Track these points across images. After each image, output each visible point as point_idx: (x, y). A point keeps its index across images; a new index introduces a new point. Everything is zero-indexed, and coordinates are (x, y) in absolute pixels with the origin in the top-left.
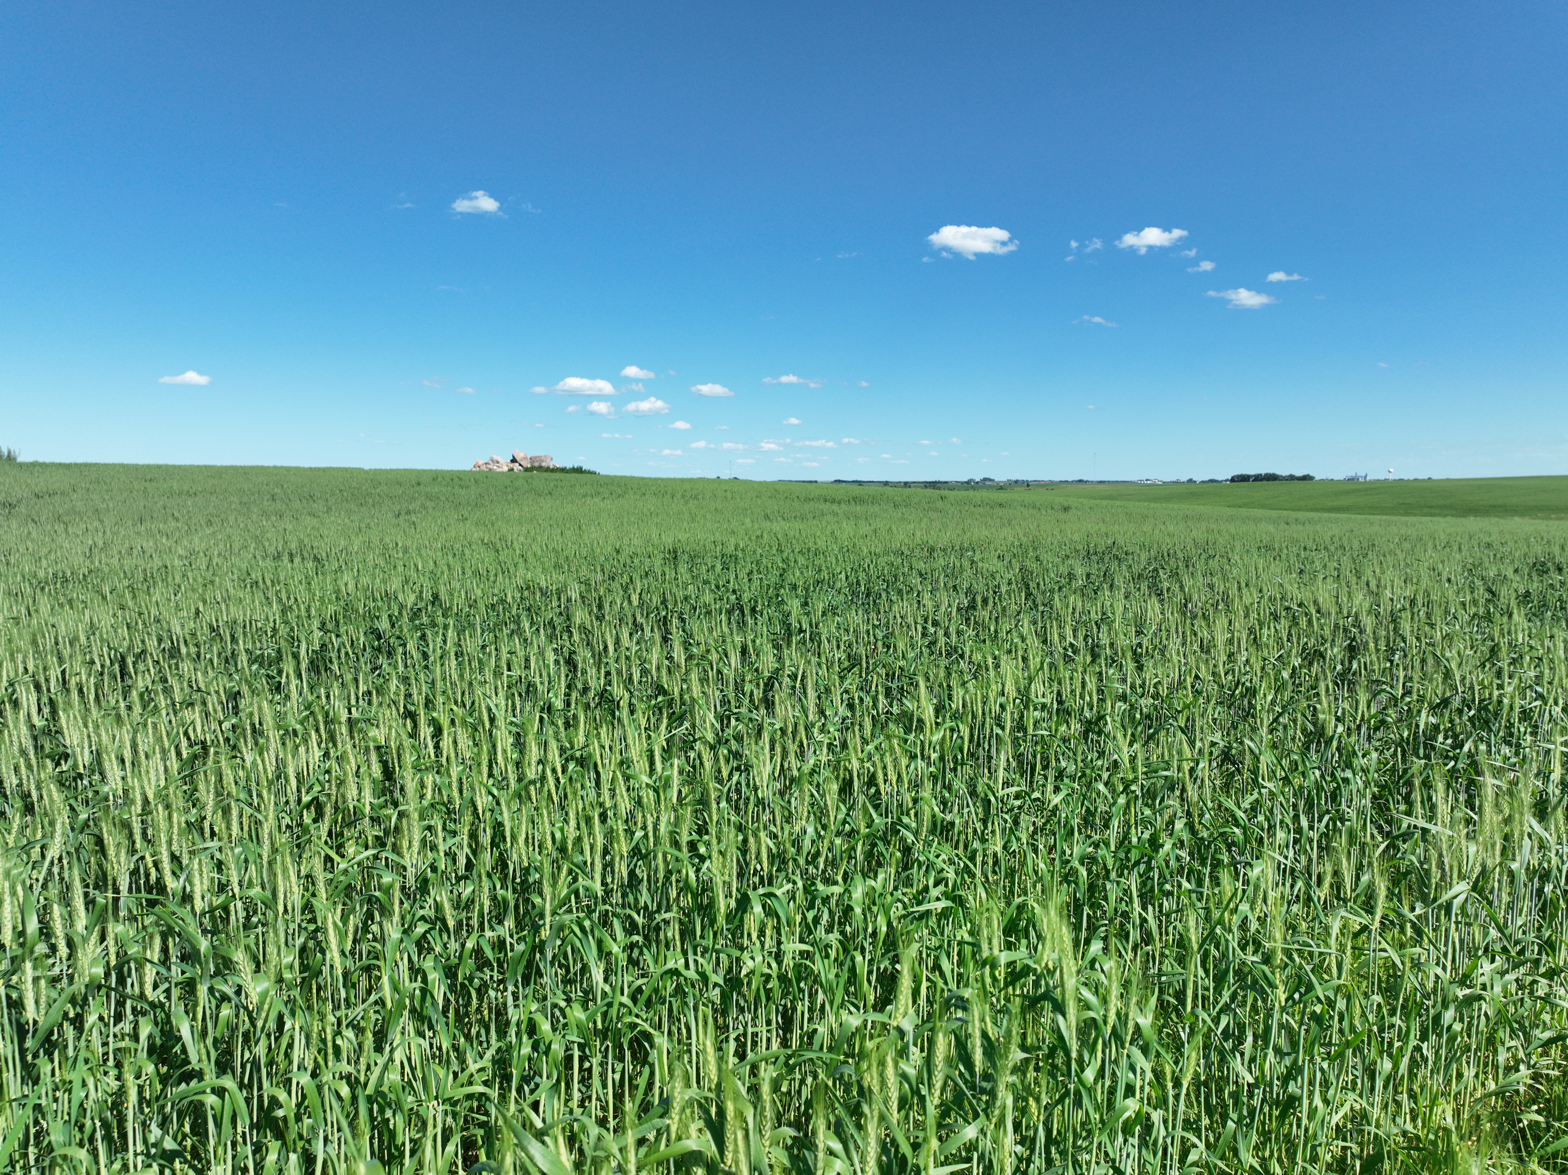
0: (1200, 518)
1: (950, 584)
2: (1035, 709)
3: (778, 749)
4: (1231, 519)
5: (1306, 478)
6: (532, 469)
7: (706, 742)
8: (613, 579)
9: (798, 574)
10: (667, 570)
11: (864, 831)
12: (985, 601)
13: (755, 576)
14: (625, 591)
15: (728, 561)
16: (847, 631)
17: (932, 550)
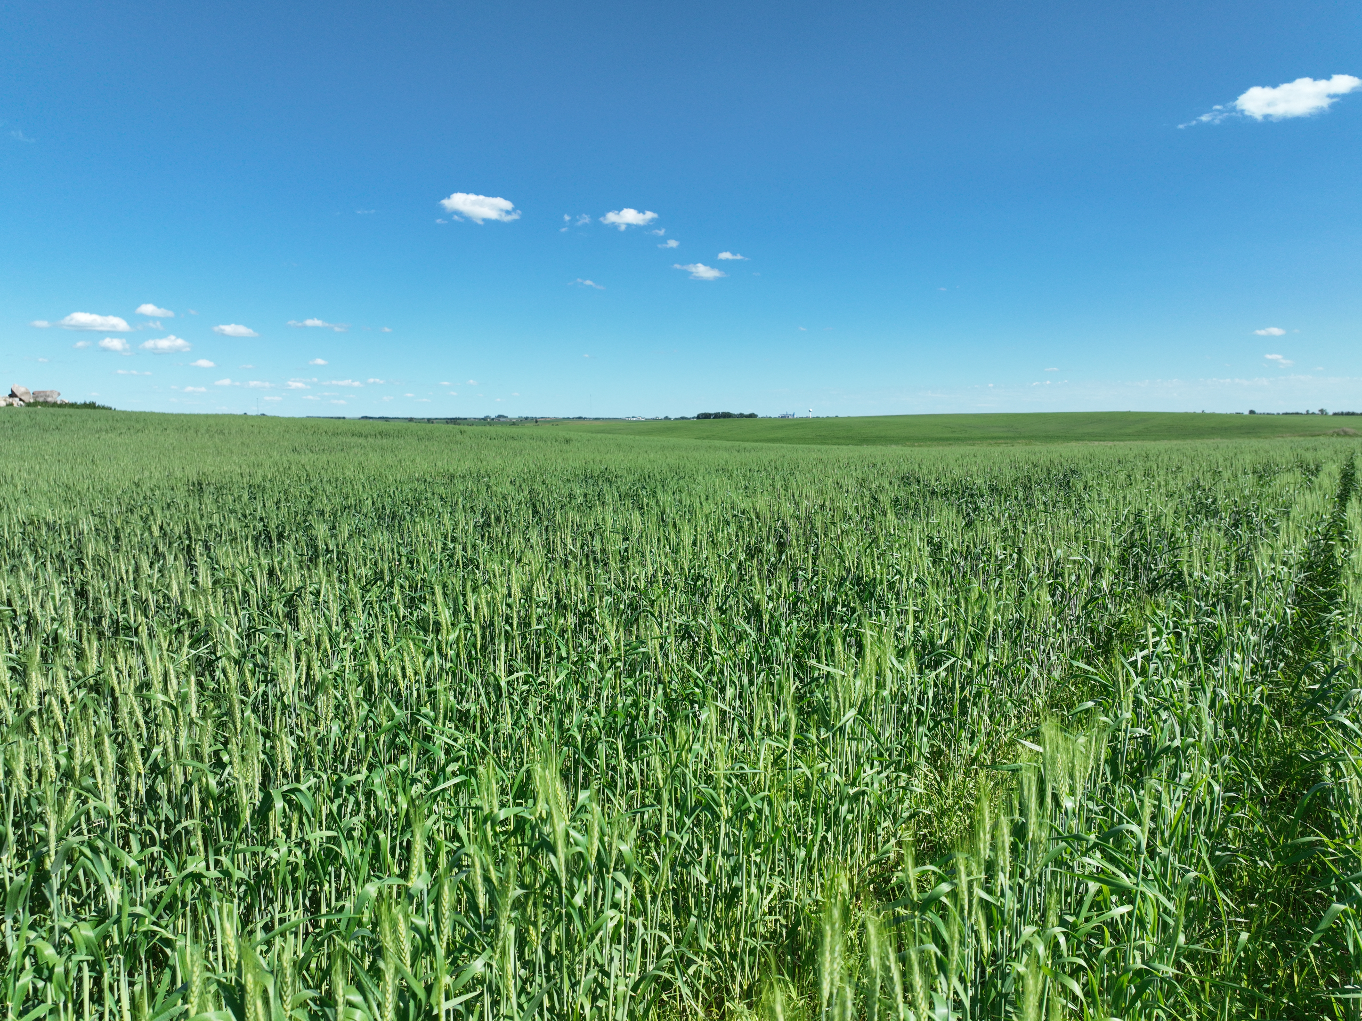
0: (674, 448)
1: (468, 506)
2: (538, 607)
3: (303, 658)
4: (696, 448)
5: (752, 416)
6: (35, 404)
7: (229, 658)
8: (132, 511)
9: (325, 501)
10: (191, 501)
11: (386, 724)
12: (498, 519)
13: (282, 504)
14: (145, 522)
15: (255, 491)
16: (373, 550)
17: (452, 477)
